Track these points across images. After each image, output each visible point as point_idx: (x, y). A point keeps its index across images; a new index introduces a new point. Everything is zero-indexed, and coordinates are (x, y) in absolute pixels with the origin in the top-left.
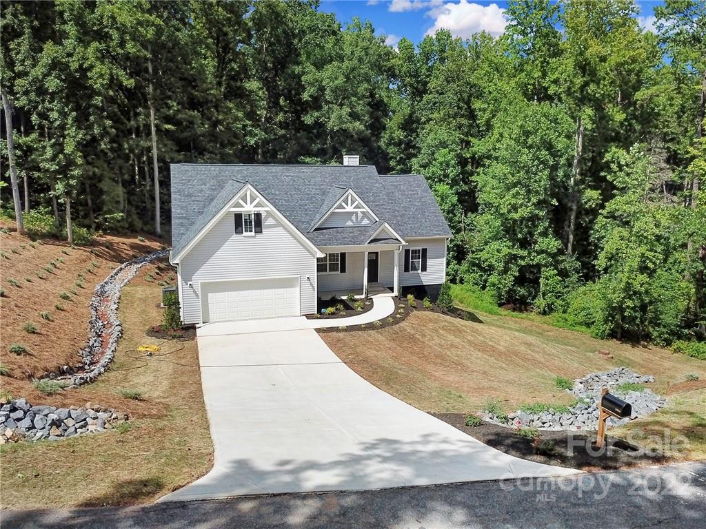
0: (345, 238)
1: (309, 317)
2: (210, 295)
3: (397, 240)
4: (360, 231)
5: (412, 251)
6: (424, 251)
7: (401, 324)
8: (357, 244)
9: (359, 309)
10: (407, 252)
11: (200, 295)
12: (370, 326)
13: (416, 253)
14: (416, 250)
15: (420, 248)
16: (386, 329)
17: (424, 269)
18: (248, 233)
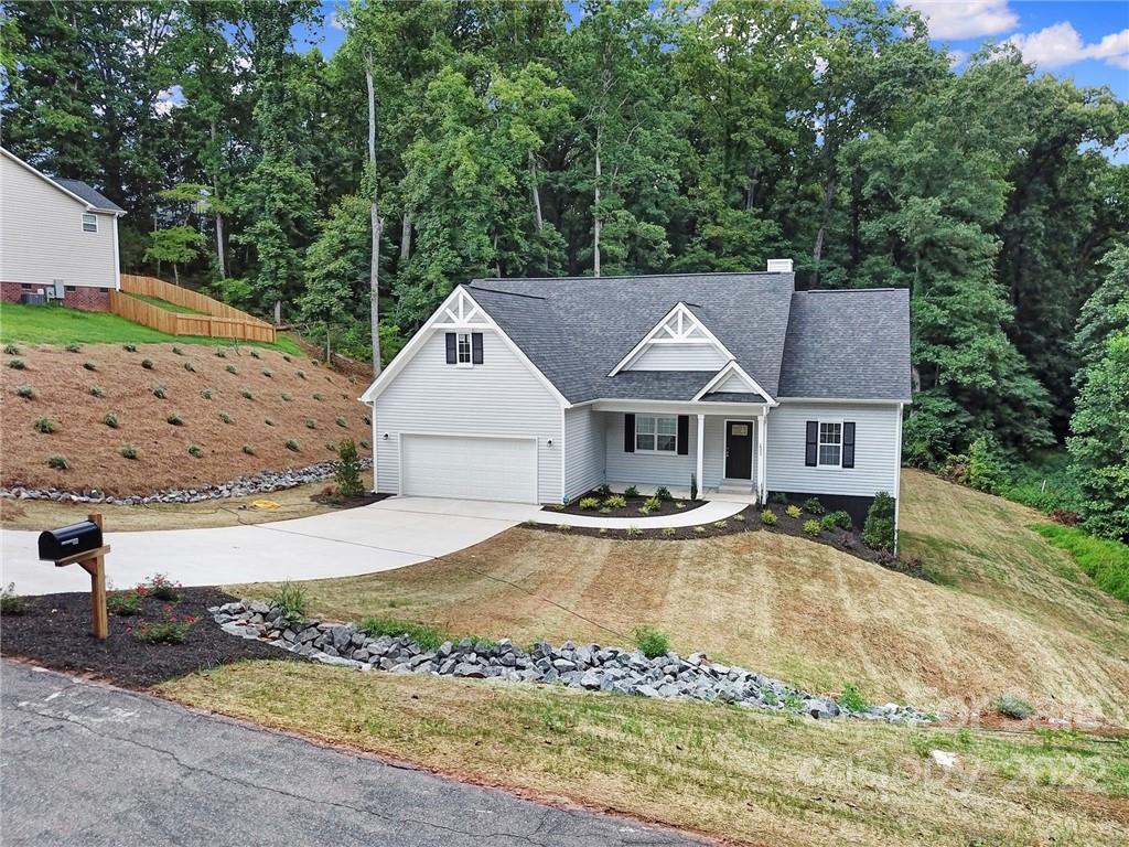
3: (759, 396)
5: (823, 425)
6: (850, 427)
8: (679, 400)
10: (812, 426)
13: (830, 430)
15: (840, 421)
17: (849, 463)
18: (465, 364)
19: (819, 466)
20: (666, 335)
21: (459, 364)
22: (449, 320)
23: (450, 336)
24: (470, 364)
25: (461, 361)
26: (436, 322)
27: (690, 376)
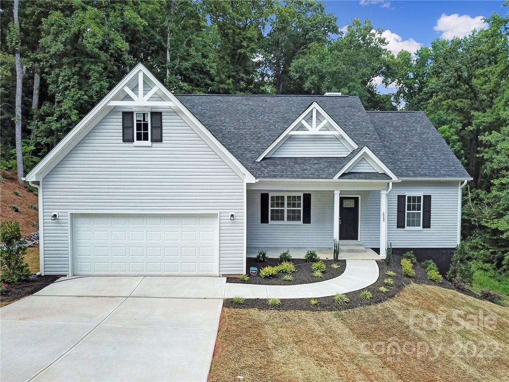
0: (306, 169)
3: (385, 174)
5: (409, 198)
6: (428, 199)
8: (322, 178)
9: (318, 273)
10: (401, 198)
12: (326, 304)
13: (414, 201)
14: (414, 198)
15: (421, 195)
17: (427, 225)
18: (143, 143)
19: (407, 228)
20: (301, 127)
21: (137, 143)
22: (127, 97)
23: (127, 115)
24: (148, 143)
25: (139, 139)
26: (113, 99)
27: (321, 161)
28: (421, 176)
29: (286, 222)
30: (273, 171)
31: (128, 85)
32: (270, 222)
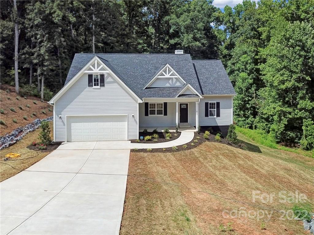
0: (164, 93)
1: (133, 141)
2: (73, 124)
3: (197, 95)
4: (174, 89)
5: (210, 103)
6: (218, 104)
7: (192, 150)
8: (171, 97)
9: (168, 138)
10: (207, 104)
11: (66, 124)
12: (169, 150)
13: (212, 105)
14: (212, 103)
15: (215, 102)
16: (180, 152)
17: (218, 115)
18: (96, 87)
19: (209, 117)
20: (162, 75)
21: (94, 87)
22: (90, 69)
23: (90, 76)
24: (99, 87)
25: (95, 85)
26: (85, 70)
27: (171, 89)
28: (215, 93)
29: (156, 115)
30: (150, 94)
31: (91, 64)
32: (149, 115)
